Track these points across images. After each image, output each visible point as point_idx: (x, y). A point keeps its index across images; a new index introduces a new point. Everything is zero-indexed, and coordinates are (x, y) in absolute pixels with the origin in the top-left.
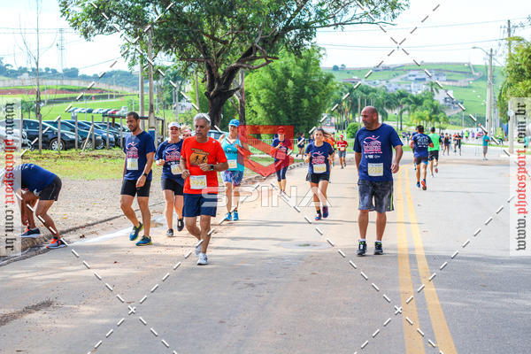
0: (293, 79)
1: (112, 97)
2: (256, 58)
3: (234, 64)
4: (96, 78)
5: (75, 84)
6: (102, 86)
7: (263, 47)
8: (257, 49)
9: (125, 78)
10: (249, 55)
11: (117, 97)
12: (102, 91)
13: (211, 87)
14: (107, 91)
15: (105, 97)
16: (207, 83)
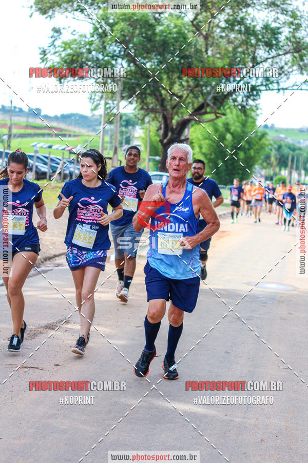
0: (232, 134)
1: (70, 136)
2: (206, 113)
3: (186, 117)
4: (56, 118)
5: (38, 122)
6: (62, 126)
7: (214, 104)
8: (208, 105)
9: (81, 120)
10: (200, 110)
11: (75, 136)
12: (61, 130)
13: (165, 135)
14: (66, 131)
15: (64, 135)
16: (161, 132)
